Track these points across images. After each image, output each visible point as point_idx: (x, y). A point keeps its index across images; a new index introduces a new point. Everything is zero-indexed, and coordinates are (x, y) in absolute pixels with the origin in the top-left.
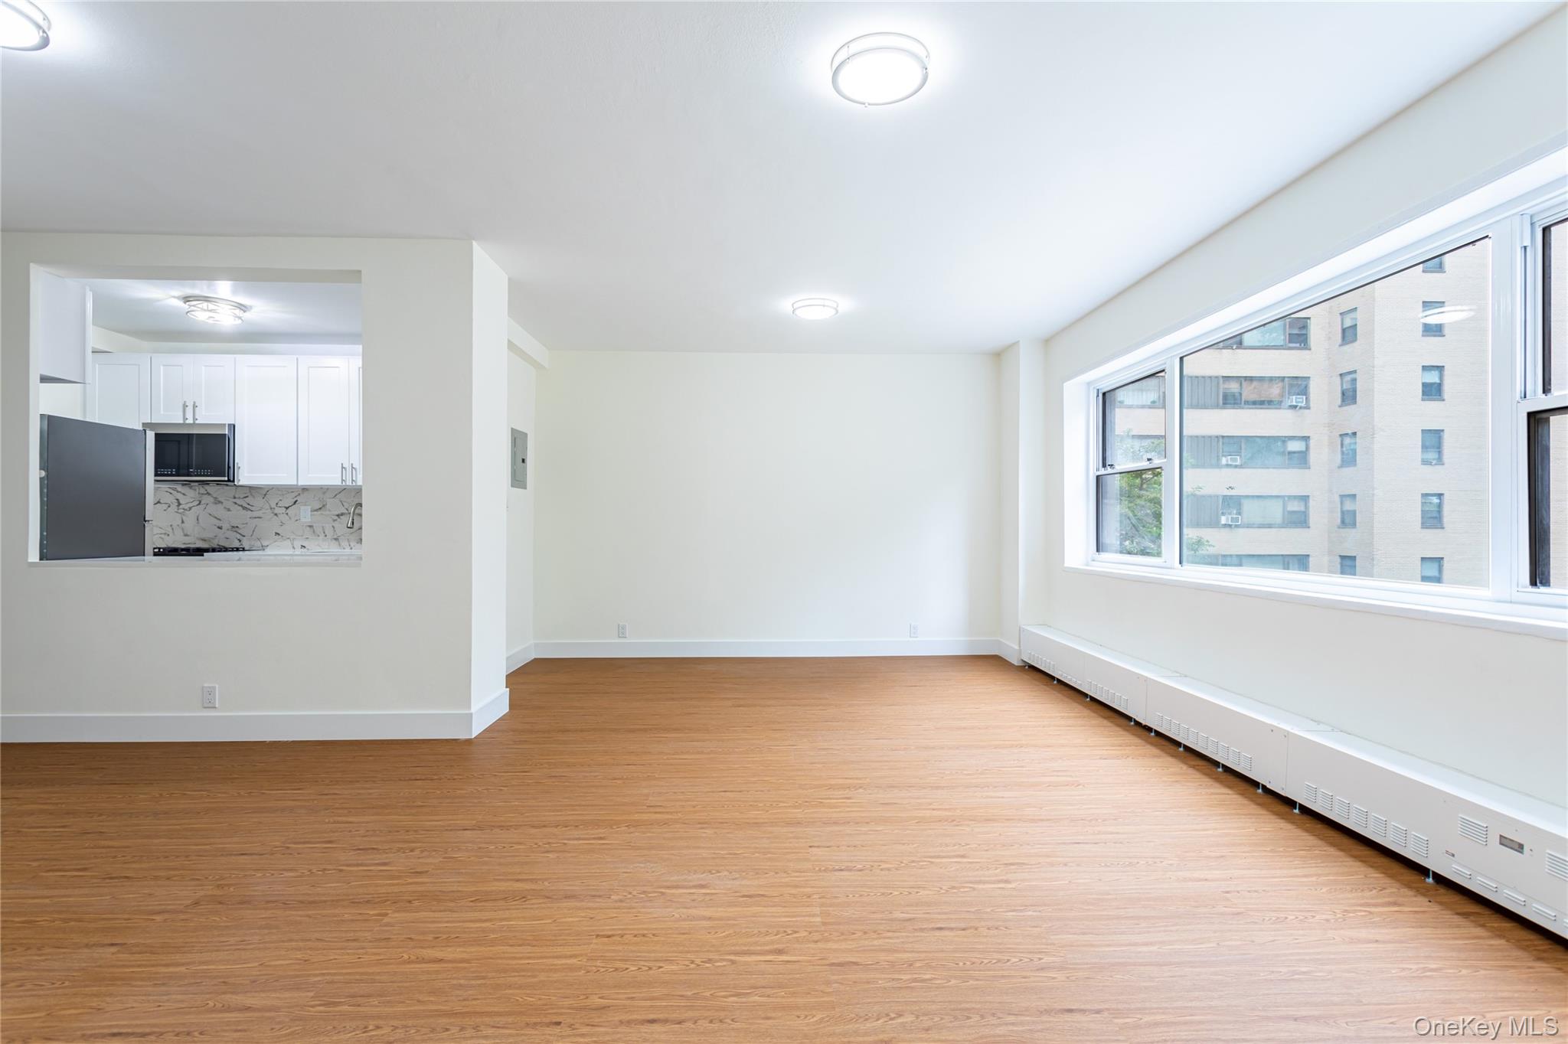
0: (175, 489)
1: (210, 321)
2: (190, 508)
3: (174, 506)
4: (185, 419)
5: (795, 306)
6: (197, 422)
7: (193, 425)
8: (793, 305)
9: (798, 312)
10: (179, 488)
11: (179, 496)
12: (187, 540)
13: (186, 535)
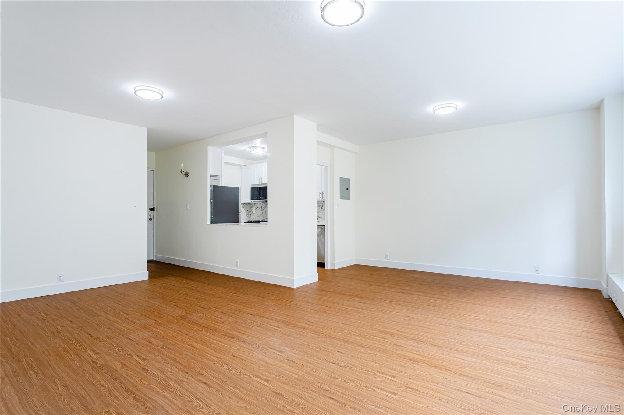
0: (261, 203)
1: (257, 153)
2: (264, 209)
3: (261, 209)
4: (260, 183)
5: (435, 109)
6: (262, 183)
7: (262, 184)
8: (433, 109)
9: (436, 112)
10: (262, 203)
11: (262, 205)
12: (263, 218)
13: (263, 217)
